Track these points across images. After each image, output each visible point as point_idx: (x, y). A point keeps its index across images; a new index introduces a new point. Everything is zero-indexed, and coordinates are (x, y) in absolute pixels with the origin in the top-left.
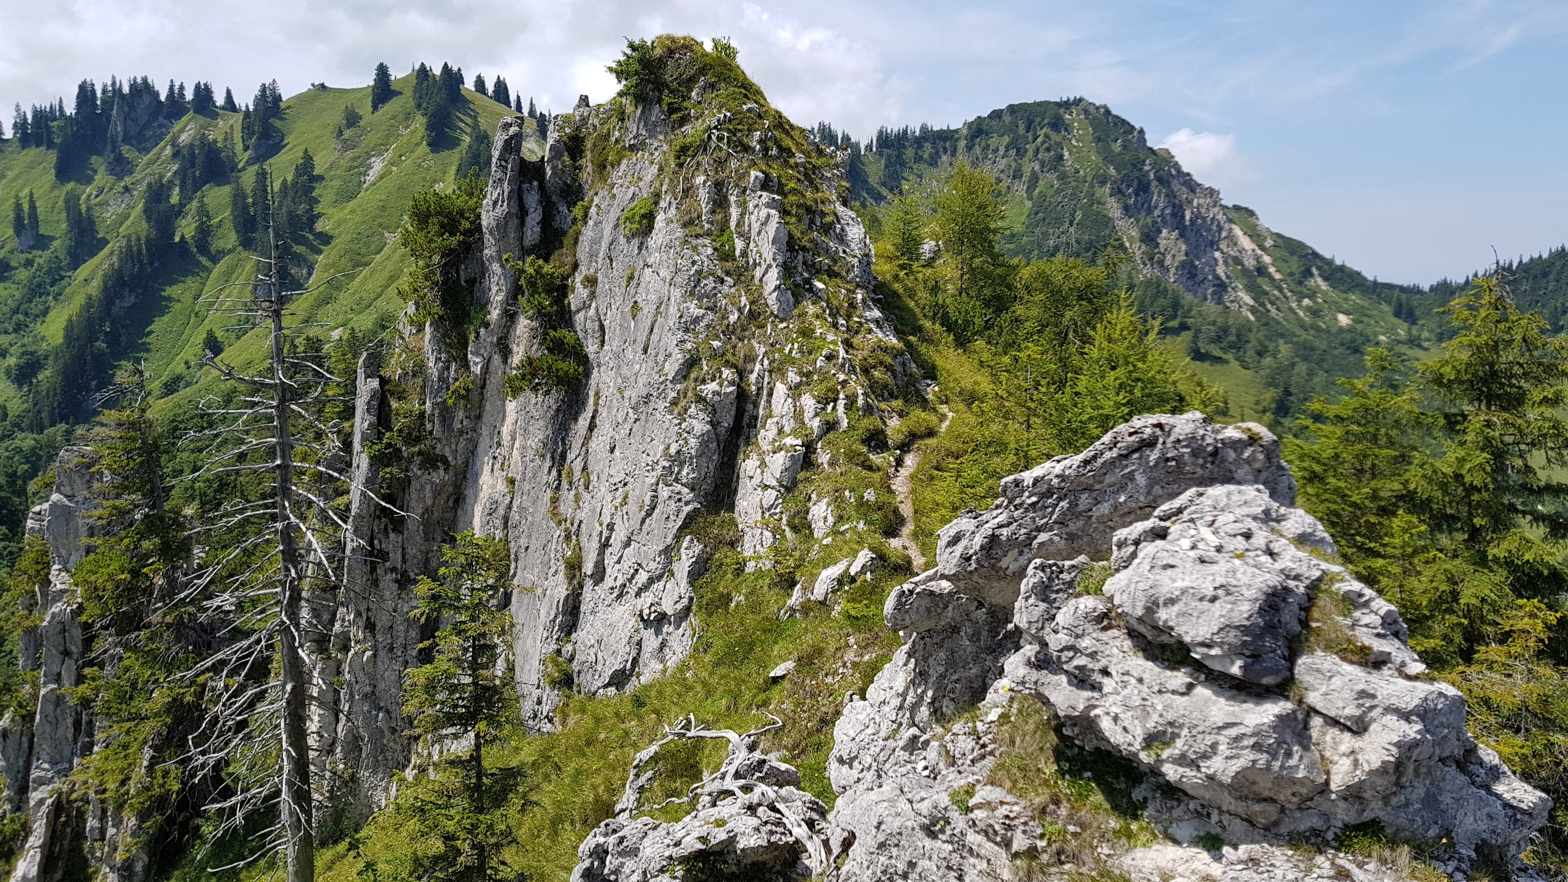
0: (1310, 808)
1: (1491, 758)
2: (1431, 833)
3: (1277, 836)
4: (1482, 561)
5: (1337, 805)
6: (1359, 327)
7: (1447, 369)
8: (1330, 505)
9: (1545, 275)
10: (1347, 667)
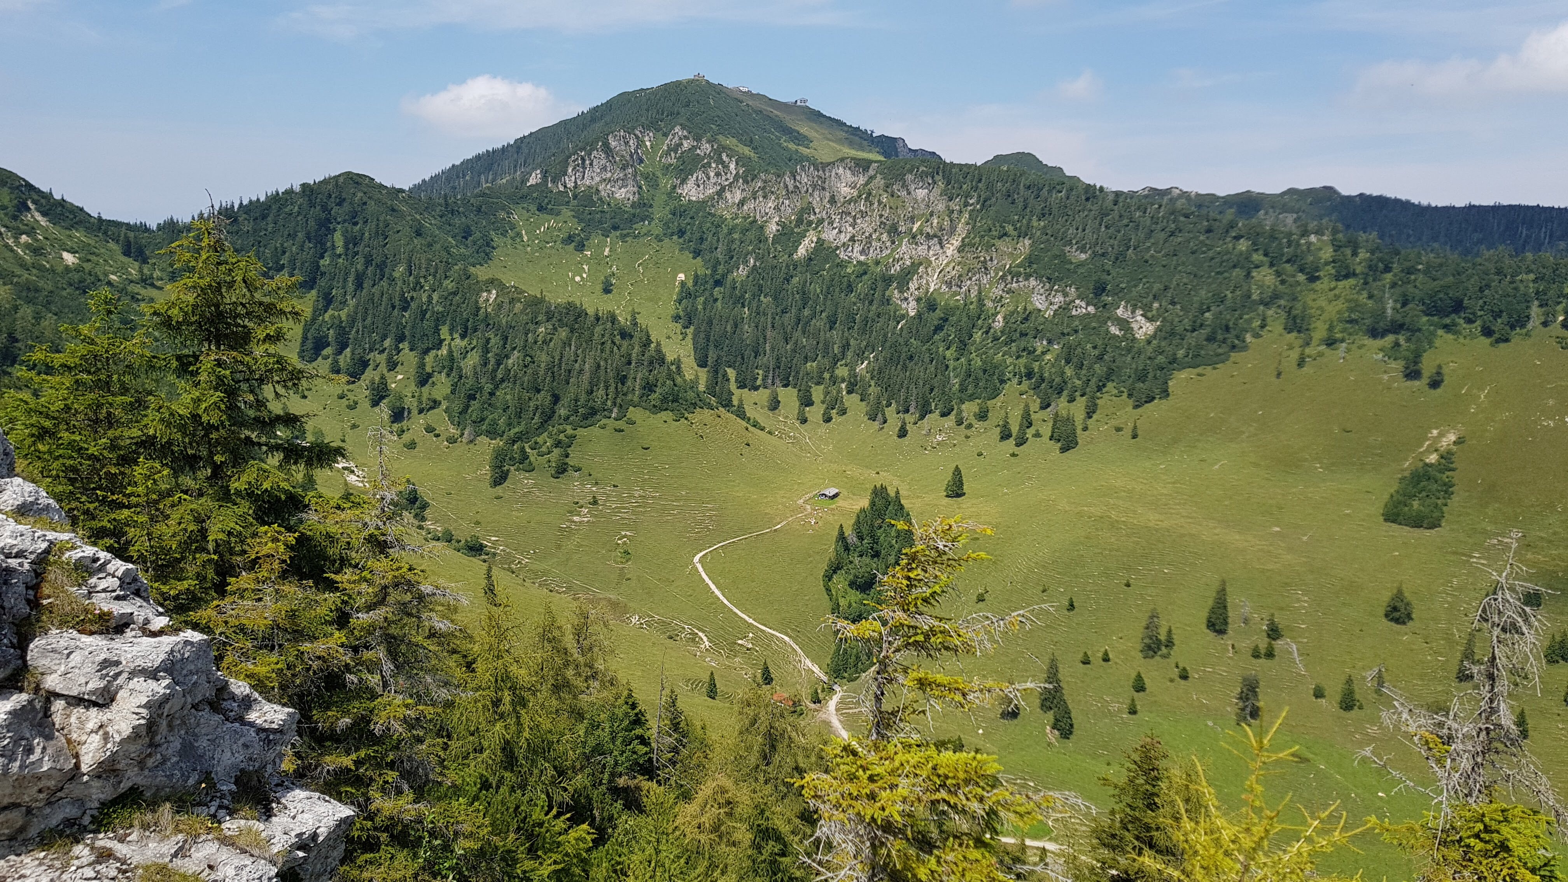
0: (61, 798)
1: (242, 689)
2: (191, 782)
3: (25, 842)
4: (225, 497)
5: (91, 787)
6: (87, 266)
7: (175, 311)
8: (65, 461)
9: (264, 217)
10: (86, 639)
